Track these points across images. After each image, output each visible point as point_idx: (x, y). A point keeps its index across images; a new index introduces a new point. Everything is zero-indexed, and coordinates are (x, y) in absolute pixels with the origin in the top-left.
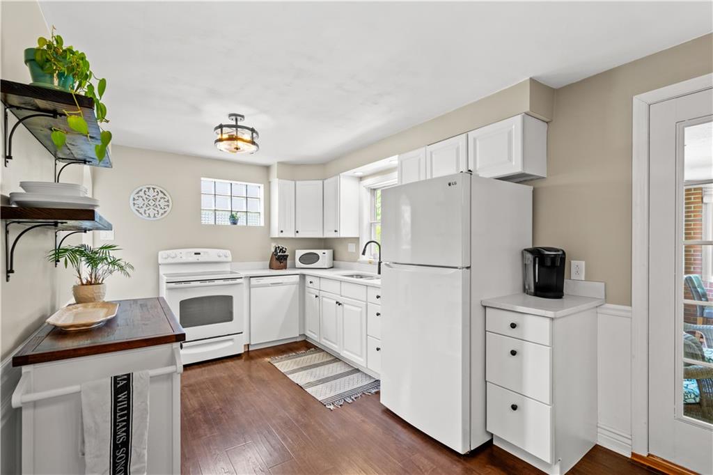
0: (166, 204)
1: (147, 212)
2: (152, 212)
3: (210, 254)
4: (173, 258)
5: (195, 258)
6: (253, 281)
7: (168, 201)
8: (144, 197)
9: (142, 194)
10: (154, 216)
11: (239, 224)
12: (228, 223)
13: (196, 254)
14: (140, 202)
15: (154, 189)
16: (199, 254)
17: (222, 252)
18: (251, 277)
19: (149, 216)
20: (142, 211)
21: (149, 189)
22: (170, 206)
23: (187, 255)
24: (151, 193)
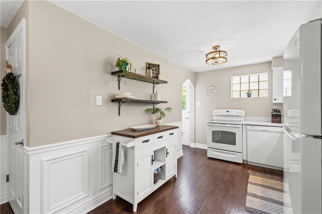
0: (217, 91)
1: (210, 95)
2: (212, 95)
3: (234, 112)
4: (217, 113)
5: (226, 114)
6: (248, 127)
7: (217, 90)
8: (209, 89)
9: (208, 88)
10: (213, 96)
11: (252, 97)
12: (246, 96)
13: (227, 112)
14: (208, 91)
15: (212, 85)
16: (229, 112)
17: (239, 111)
18: (247, 125)
19: (211, 97)
20: (208, 94)
21: (211, 86)
22: (218, 92)
23: (223, 112)
24: (212, 87)
